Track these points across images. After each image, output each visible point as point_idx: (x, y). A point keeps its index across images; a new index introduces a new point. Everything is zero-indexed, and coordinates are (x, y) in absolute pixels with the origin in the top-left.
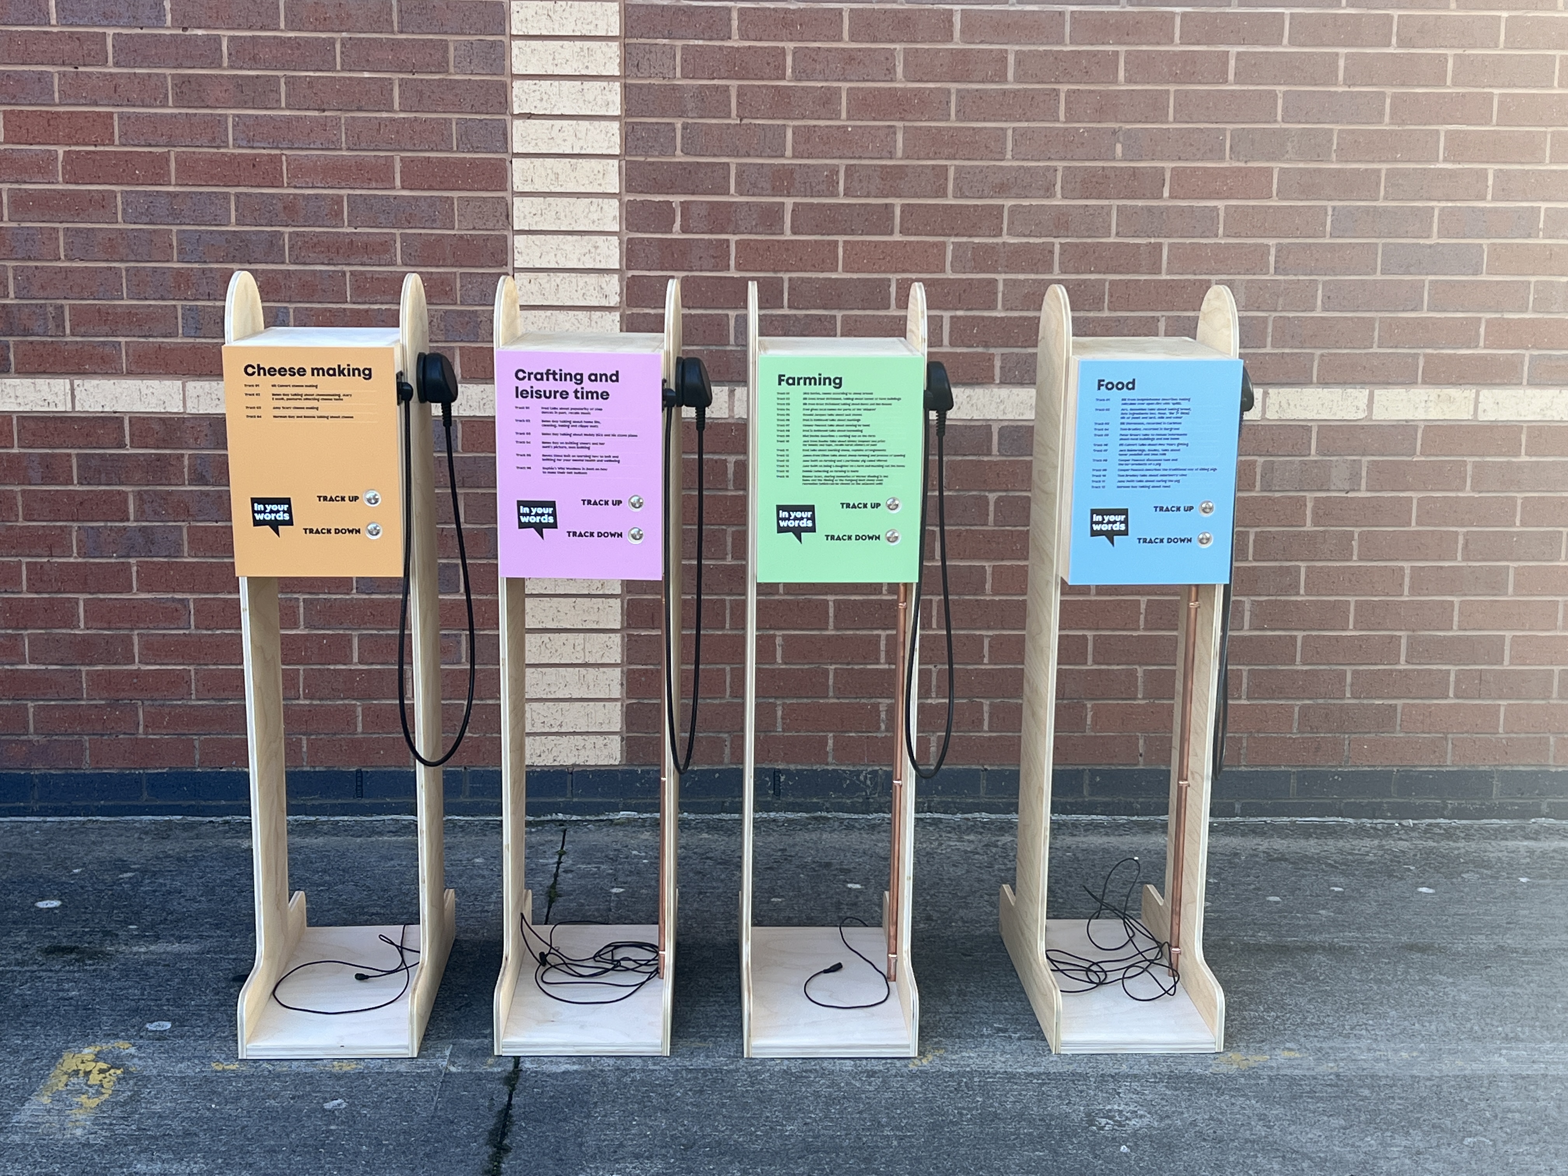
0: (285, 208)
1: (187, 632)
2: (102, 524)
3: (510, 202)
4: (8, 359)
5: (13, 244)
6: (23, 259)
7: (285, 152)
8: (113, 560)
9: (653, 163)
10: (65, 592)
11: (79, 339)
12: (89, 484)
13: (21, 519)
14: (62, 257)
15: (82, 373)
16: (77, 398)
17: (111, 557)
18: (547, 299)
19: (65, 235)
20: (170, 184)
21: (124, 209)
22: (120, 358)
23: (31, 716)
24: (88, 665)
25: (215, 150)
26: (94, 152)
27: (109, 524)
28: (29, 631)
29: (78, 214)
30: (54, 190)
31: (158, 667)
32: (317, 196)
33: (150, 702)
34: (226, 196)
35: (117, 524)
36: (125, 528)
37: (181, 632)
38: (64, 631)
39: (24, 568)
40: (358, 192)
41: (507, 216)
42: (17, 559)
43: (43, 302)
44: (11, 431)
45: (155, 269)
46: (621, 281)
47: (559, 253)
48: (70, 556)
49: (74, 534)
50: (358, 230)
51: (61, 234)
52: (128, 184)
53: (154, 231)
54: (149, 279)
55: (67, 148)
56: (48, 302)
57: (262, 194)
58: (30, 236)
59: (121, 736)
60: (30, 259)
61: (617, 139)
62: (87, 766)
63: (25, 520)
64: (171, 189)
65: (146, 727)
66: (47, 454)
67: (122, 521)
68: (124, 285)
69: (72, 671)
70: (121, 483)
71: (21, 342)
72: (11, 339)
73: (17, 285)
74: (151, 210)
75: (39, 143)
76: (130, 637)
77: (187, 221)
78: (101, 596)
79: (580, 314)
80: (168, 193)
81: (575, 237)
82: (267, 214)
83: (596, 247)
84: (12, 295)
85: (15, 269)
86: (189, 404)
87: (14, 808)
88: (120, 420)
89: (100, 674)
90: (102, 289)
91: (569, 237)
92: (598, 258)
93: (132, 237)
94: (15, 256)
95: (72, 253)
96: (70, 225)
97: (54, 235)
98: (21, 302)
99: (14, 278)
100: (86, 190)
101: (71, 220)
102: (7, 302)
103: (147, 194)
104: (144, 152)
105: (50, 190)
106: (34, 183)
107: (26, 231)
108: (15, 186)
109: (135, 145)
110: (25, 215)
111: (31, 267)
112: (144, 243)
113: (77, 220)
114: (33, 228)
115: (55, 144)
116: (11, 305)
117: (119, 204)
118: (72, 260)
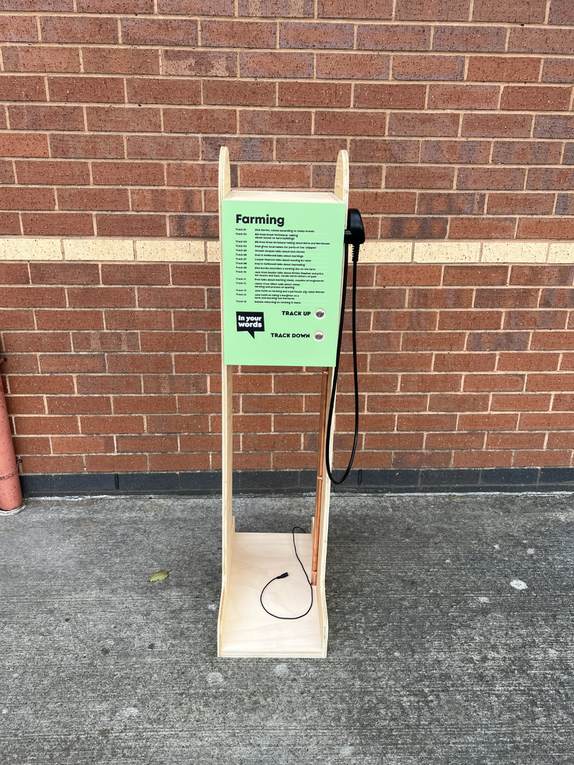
1: (521, 393)
2: (483, 331)
4: (446, 229)
5: (461, 153)
6: (466, 163)
8: (486, 352)
10: (456, 371)
11: (491, 216)
12: (481, 307)
13: (437, 329)
14: (490, 162)
15: (489, 238)
16: (483, 254)
17: (486, 350)
19: (495, 146)
20: (567, 111)
21: (535, 128)
22: (514, 228)
23: (425, 439)
24: (461, 412)
26: (524, 87)
27: (488, 331)
28: (431, 393)
29: (506, 132)
30: (494, 115)
31: (500, 413)
33: (492, 432)
35: (492, 331)
36: (497, 334)
37: (517, 393)
38: (451, 393)
39: (434, 357)
42: (430, 352)
43: (473, 192)
44: (440, 276)
45: (547, 170)
48: (462, 350)
49: (467, 337)
51: (492, 145)
52: (541, 110)
53: (552, 143)
54: (541, 176)
55: (506, 85)
56: (476, 192)
58: (473, 147)
59: (473, 450)
60: (470, 163)
62: (452, 466)
63: (439, 329)
64: (567, 114)
65: (488, 445)
66: (459, 289)
67: (496, 329)
68: (526, 180)
69: (452, 415)
70: (500, 307)
71: (455, 218)
72: (449, 217)
73: (459, 181)
74: (552, 129)
75: (490, 81)
76: (488, 396)
78: (475, 373)
80: (566, 117)
84: (455, 187)
85: (460, 169)
86: (550, 258)
87: (409, 488)
88: (507, 268)
89: (467, 416)
90: (511, 183)
93: (537, 147)
94: (461, 161)
95: (496, 159)
96: (499, 140)
97: (488, 147)
98: (459, 192)
99: (458, 176)
100: (514, 115)
101: (501, 136)
102: (451, 192)
103: (552, 117)
104: (556, 88)
105: (491, 115)
106: (482, 110)
107: (471, 144)
108: (469, 112)
109: (550, 83)
110: (472, 133)
111: (470, 168)
112: (543, 151)
113: (504, 136)
114: (475, 141)
115: (500, 82)
116: (453, 194)
117: (533, 124)
118: (496, 164)
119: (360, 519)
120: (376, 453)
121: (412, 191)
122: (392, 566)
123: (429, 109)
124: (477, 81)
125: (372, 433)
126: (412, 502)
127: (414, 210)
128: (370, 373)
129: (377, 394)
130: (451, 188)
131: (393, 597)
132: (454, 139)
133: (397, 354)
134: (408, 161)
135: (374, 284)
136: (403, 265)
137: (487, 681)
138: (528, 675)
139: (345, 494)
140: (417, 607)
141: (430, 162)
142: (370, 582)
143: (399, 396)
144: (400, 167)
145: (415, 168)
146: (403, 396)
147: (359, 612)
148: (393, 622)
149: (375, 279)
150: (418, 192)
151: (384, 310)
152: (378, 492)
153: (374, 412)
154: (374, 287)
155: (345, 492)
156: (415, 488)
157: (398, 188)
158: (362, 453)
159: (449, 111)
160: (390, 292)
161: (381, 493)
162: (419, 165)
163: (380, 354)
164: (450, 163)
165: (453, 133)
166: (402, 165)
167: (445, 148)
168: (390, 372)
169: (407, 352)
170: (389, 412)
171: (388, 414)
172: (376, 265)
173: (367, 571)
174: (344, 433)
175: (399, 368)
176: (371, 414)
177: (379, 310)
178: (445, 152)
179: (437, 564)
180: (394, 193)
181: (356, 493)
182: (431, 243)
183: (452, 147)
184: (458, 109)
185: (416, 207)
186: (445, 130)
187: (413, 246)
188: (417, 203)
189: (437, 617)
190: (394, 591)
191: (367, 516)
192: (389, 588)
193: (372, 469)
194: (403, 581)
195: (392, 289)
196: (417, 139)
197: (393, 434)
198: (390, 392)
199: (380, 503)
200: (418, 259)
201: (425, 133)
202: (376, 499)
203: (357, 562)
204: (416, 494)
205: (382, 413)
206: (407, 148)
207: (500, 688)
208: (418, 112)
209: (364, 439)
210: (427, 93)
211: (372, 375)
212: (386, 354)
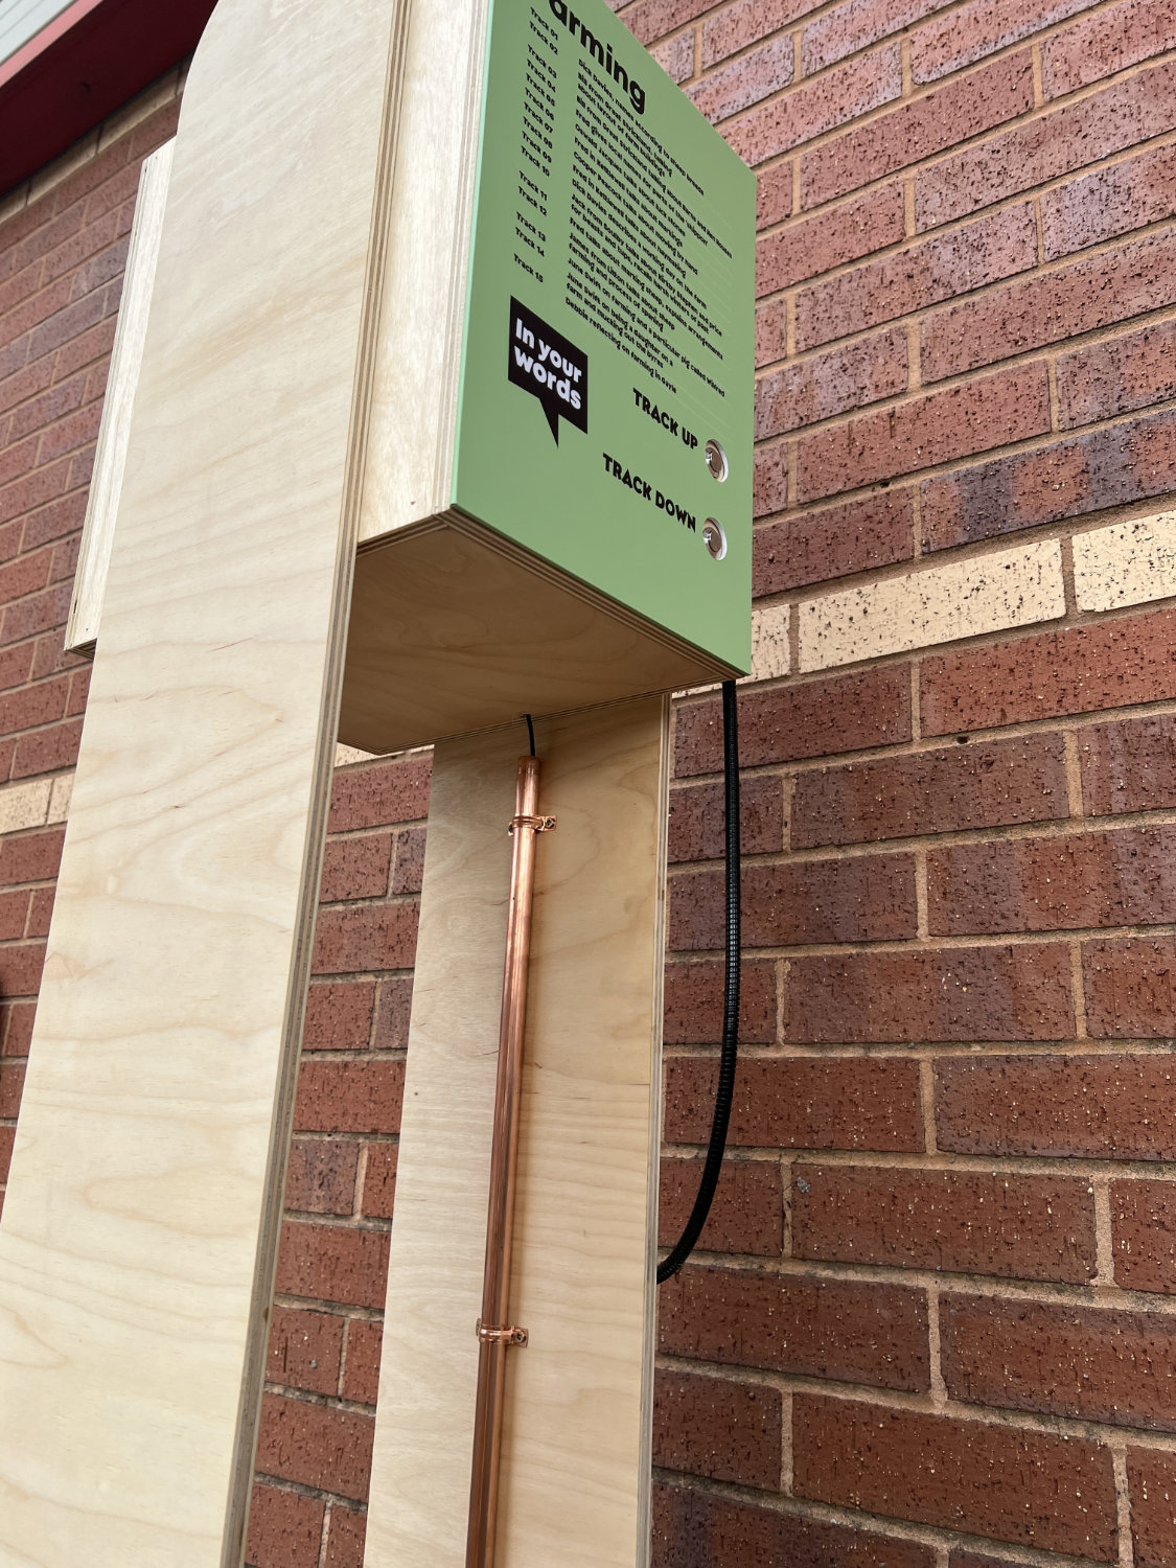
128: (940, 1166)
129: (988, 1290)
133: (1067, 1062)
135: (916, 733)
136: (1034, 634)
143: (1115, 1317)
144: (968, 305)
145: (1028, 285)
146: (1137, 1323)
149: (916, 713)
150: (1053, 355)
151: (970, 841)
153: (983, 1406)
154: (917, 748)
160: (990, 758)
163: (979, 1061)
165: (1161, 125)
166: (979, 297)
168: (1048, 1162)
169: (1122, 1050)
170: (1072, 1419)
175: (1091, 1143)
176: (967, 1415)
177: (949, 843)
180: (956, 393)
182: (1150, 520)
184: (1163, 53)
185: (1055, 407)
187: (1066, 550)
188: (1054, 392)
195: (995, 744)
198: (1058, 1286)
200: (1095, 598)
201: (1048, 170)
205: (1029, 1424)
208: (1012, 128)
211: (951, 1173)
212: (1008, 1059)
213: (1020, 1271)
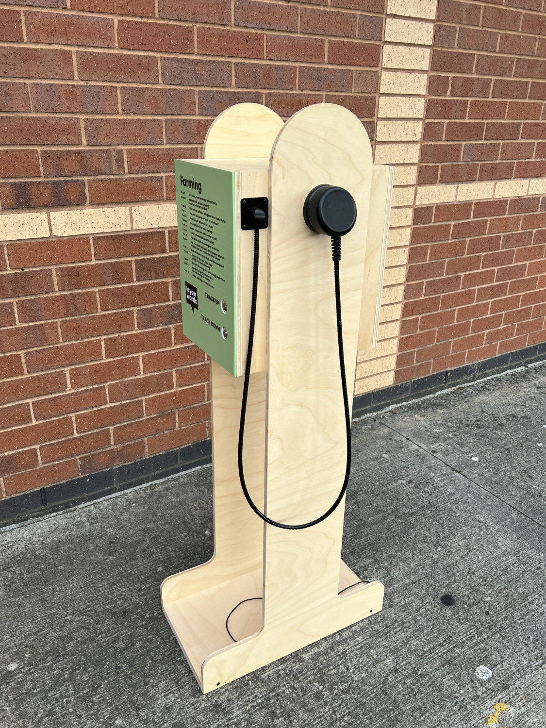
0: (264, 75)
1: (203, 363)
2: (152, 306)
3: (379, 75)
4: (85, 194)
5: (83, 100)
6: (92, 113)
7: (265, 32)
8: (160, 328)
9: (444, 52)
10: (131, 353)
11: (134, 176)
12: (144, 280)
13: (99, 311)
14: (121, 112)
15: (137, 201)
16: (134, 220)
17: (159, 326)
18: (390, 137)
19: (122, 93)
20: (193, 54)
21: (163, 73)
22: (162, 188)
23: (112, 435)
24: (146, 395)
25: (222, 28)
26: (141, 23)
27: (157, 305)
28: (108, 383)
29: (131, 76)
30: (113, 54)
31: (187, 387)
32: (283, 67)
33: (182, 408)
34: (229, 64)
35: (162, 304)
36: (167, 306)
37: (200, 364)
38: (131, 378)
39: (103, 343)
40: (304, 65)
41: (377, 84)
42: (97, 338)
43: (107, 148)
44: (89, 249)
45: (184, 121)
46: (423, 125)
47: (398, 108)
48: (134, 330)
49: (135, 315)
50: (304, 92)
51: (119, 91)
52: (166, 52)
53: (184, 91)
54: (180, 128)
55: (121, 18)
56: (112, 148)
57: (251, 64)
58: (96, 93)
59: (166, 432)
60: (96, 113)
61: (431, 36)
62: (147, 455)
63: (102, 310)
64: (194, 57)
65: (180, 423)
66: (116, 263)
67: (165, 301)
68: (164, 133)
69: (136, 402)
70: (164, 277)
71: (94, 180)
72: (86, 179)
73: (88, 135)
74: (181, 74)
75: (99, 12)
76: (171, 373)
77: (205, 83)
78: (153, 352)
79: (404, 146)
80: (193, 61)
81: (407, 98)
82: (254, 80)
83: (415, 105)
84: (84, 142)
85: (86, 121)
87: (105, 491)
88: (163, 233)
89: (153, 399)
90: (149, 137)
91: (404, 98)
92: (415, 111)
93: (169, 95)
94: (85, 110)
95: (127, 108)
96: (125, 85)
97: (113, 93)
98: (91, 148)
99: (86, 129)
100: (136, 55)
101: (126, 80)
102: (81, 148)
103: (178, 61)
104: (176, 26)
105: (109, 54)
106: (97, 47)
107: (93, 89)
108: (82, 49)
109: (170, 19)
110: (91, 75)
111: (98, 120)
112: (177, 100)
113: (130, 80)
114: (97, 86)
115: (111, 14)
116: (85, 151)
117: (160, 68)
118: (127, 114)
119: (52, 548)
120: (57, 465)
121: (31, 148)
122: (98, 600)
123: (30, 42)
124: (84, 11)
125: (47, 443)
126: (111, 507)
127: (39, 173)
128: (28, 376)
129: (43, 398)
130: (80, 144)
131: (105, 642)
132: (71, 83)
133: (58, 348)
134: (17, 109)
135: (8, 267)
136: (41, 240)
137: (224, 710)
138: (262, 681)
139: (29, 521)
140: (133, 645)
141: (46, 111)
142: (73, 632)
143: (72, 394)
144: (7, 117)
145: (29, 119)
146: (76, 394)
147: (64, 680)
148: (108, 678)
149: (7, 261)
150: (39, 149)
151: (29, 298)
152: (70, 507)
153: (44, 419)
154: (9, 272)
155: (29, 519)
156: (112, 489)
157: (11, 144)
158: (40, 469)
159: (57, 47)
160: (31, 275)
161: (73, 506)
162: (33, 115)
163: (36, 351)
164: (73, 113)
165: (68, 76)
166: (10, 115)
167: (60, 91)
168: (54, 369)
169: (70, 343)
170: (63, 415)
171: (62, 417)
172: (5, 244)
173: (68, 618)
174: (11, 453)
175: (64, 363)
176: (41, 422)
177: (22, 299)
178: (63, 99)
179: (148, 578)
180: (7, 151)
181: (42, 516)
182: (71, 212)
183: (71, 92)
184: (67, 45)
185: (41, 168)
186: (57, 70)
187: (49, 216)
188: (41, 163)
189: (157, 647)
190: (104, 633)
191: (60, 542)
192: (98, 632)
193: (56, 484)
194: (114, 614)
195: (33, 271)
196: (22, 81)
197: (74, 438)
198: (59, 392)
199: (74, 519)
200: (58, 232)
201: (31, 74)
202: (68, 515)
203: (54, 611)
204: (114, 495)
205: (55, 419)
206: (10, 92)
207: (238, 713)
208: (16, 45)
209: (39, 453)
210: (23, 21)
211: (32, 377)
212: (44, 349)
213: (50, 392)
